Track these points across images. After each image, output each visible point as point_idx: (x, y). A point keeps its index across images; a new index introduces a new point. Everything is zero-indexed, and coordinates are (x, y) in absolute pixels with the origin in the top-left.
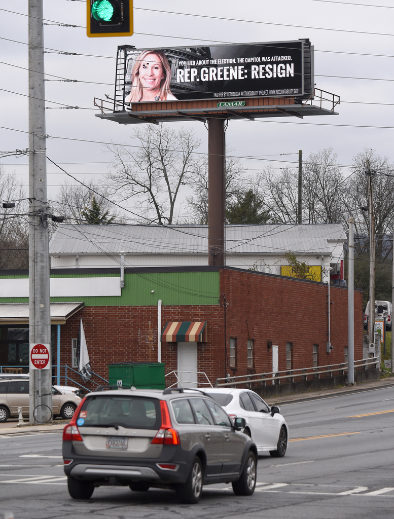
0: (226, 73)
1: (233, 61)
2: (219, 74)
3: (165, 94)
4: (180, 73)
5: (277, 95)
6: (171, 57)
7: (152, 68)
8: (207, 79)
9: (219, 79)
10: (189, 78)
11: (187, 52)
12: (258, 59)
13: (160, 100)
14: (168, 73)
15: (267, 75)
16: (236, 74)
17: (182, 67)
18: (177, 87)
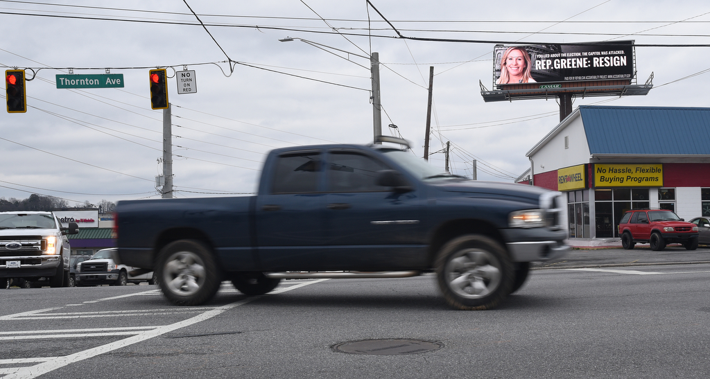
0: (573, 63)
1: (579, 54)
2: (569, 63)
3: (527, 78)
8: (559, 67)
9: (569, 67)
10: (545, 66)
12: (598, 53)
14: (529, 63)
15: (605, 64)
17: (539, 59)
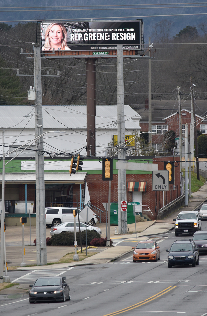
4: (72, 36)
5: (126, 49)
6: (67, 27)
7: (57, 32)
11: (77, 24)
13: (61, 50)
16: (104, 37)
18: (71, 43)
